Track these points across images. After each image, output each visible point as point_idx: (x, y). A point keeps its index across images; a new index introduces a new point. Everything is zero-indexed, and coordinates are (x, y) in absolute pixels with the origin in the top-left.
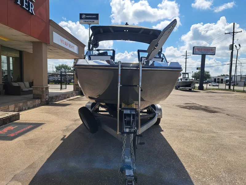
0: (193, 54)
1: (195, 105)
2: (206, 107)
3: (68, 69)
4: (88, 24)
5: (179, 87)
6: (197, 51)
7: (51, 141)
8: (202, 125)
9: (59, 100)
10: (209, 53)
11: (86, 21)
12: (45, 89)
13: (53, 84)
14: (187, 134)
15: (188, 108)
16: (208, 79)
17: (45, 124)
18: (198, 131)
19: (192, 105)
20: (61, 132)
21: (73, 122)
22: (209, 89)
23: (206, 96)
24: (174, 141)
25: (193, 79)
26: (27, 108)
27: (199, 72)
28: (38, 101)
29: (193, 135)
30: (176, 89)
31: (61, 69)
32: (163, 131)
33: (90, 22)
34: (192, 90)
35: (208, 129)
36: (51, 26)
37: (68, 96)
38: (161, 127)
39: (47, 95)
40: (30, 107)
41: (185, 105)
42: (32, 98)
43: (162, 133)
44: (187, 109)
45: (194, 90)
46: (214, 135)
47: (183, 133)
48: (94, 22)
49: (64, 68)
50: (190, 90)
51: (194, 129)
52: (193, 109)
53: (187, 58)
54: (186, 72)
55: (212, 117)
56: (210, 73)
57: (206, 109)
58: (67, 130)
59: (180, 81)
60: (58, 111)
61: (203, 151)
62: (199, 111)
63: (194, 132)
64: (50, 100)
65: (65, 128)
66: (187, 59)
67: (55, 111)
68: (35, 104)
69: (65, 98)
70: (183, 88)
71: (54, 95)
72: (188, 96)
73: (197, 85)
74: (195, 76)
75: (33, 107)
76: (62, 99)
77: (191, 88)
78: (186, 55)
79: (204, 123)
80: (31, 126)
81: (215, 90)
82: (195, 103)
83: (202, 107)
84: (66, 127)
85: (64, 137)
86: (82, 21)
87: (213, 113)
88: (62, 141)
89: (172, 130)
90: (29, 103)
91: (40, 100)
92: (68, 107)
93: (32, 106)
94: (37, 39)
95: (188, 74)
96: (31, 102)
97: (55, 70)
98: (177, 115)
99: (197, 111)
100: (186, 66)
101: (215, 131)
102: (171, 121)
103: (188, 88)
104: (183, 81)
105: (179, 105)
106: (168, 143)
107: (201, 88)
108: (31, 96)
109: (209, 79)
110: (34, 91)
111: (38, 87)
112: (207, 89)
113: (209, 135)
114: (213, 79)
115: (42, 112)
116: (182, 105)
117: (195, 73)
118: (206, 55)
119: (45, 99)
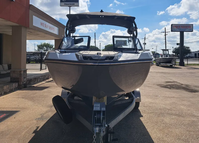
0: (172, 31)
1: (175, 83)
2: (187, 86)
3: (50, 47)
4: (69, 6)
5: (160, 63)
6: (175, 28)
7: (23, 133)
8: (182, 107)
9: (38, 82)
10: (186, 30)
11: (66, 4)
12: (23, 72)
13: (34, 63)
14: (167, 120)
15: (169, 87)
16: (188, 54)
17: (20, 112)
18: (179, 115)
19: (173, 84)
20: (36, 121)
21: (49, 109)
22: (190, 65)
23: (187, 73)
24: (153, 129)
25: (174, 54)
26: (3, 93)
27: (179, 47)
28: (15, 85)
29: (173, 120)
30: (157, 66)
31: (43, 47)
32: (142, 116)
33: (71, 4)
34: (173, 66)
35: (189, 112)
36: (31, 10)
37: (47, 77)
38: (141, 111)
39: (24, 78)
40: (7, 92)
41: (165, 84)
42: (9, 82)
43: (141, 118)
44: (167, 89)
45: (175, 66)
46: (195, 119)
47: (162, 118)
48: (74, 4)
49: (46, 46)
50: (171, 67)
51: (174, 112)
52: (173, 88)
53: (166, 34)
54: (166, 48)
55: (193, 97)
56: (190, 49)
57: (187, 89)
58: (42, 118)
59: (160, 57)
60: (35, 95)
61: (183, 140)
62: (180, 90)
63: (174, 117)
64: (28, 83)
65: (40, 116)
66: (166, 36)
67: (32, 96)
68: (12, 88)
69: (44, 80)
70: (164, 65)
71: (32, 77)
72: (169, 73)
73: (178, 61)
74: (176, 51)
75: (9, 92)
76: (41, 81)
77: (172, 64)
78: (165, 32)
79: (185, 105)
80: (4, 115)
81: (196, 66)
82: (175, 81)
83: (183, 86)
84: (41, 114)
85: (37, 129)
86: (63, 3)
87: (194, 93)
88: (34, 134)
89: (151, 115)
90: (5, 88)
91: (17, 84)
92: (45, 90)
93: (9, 90)
94: (16, 23)
95: (168, 50)
96: (7, 86)
97: (37, 48)
98: (157, 96)
99: (178, 90)
100: (166, 42)
101: (196, 114)
102: (151, 103)
103: (169, 65)
104: (163, 57)
105: (159, 84)
106: (147, 131)
107: (182, 64)
108: (8, 79)
109: (190, 54)
110: (11, 75)
111: (16, 70)
112: (188, 65)
113: (189, 119)
114: (193, 55)
115: (18, 98)
116: (163, 83)
117: (175, 48)
118: (184, 32)
119: (23, 83)
